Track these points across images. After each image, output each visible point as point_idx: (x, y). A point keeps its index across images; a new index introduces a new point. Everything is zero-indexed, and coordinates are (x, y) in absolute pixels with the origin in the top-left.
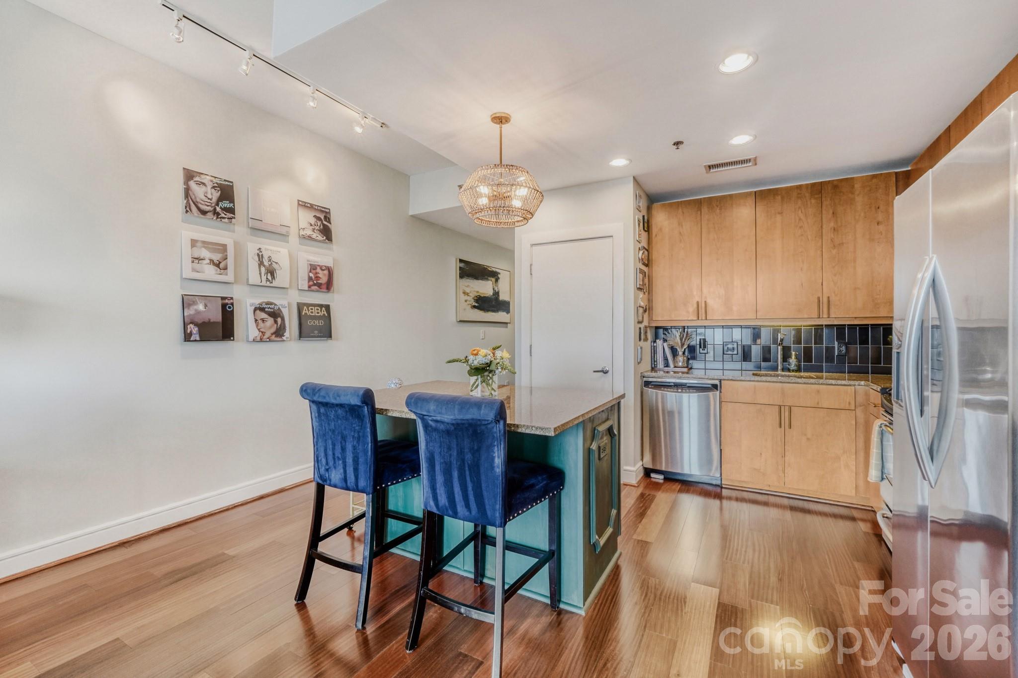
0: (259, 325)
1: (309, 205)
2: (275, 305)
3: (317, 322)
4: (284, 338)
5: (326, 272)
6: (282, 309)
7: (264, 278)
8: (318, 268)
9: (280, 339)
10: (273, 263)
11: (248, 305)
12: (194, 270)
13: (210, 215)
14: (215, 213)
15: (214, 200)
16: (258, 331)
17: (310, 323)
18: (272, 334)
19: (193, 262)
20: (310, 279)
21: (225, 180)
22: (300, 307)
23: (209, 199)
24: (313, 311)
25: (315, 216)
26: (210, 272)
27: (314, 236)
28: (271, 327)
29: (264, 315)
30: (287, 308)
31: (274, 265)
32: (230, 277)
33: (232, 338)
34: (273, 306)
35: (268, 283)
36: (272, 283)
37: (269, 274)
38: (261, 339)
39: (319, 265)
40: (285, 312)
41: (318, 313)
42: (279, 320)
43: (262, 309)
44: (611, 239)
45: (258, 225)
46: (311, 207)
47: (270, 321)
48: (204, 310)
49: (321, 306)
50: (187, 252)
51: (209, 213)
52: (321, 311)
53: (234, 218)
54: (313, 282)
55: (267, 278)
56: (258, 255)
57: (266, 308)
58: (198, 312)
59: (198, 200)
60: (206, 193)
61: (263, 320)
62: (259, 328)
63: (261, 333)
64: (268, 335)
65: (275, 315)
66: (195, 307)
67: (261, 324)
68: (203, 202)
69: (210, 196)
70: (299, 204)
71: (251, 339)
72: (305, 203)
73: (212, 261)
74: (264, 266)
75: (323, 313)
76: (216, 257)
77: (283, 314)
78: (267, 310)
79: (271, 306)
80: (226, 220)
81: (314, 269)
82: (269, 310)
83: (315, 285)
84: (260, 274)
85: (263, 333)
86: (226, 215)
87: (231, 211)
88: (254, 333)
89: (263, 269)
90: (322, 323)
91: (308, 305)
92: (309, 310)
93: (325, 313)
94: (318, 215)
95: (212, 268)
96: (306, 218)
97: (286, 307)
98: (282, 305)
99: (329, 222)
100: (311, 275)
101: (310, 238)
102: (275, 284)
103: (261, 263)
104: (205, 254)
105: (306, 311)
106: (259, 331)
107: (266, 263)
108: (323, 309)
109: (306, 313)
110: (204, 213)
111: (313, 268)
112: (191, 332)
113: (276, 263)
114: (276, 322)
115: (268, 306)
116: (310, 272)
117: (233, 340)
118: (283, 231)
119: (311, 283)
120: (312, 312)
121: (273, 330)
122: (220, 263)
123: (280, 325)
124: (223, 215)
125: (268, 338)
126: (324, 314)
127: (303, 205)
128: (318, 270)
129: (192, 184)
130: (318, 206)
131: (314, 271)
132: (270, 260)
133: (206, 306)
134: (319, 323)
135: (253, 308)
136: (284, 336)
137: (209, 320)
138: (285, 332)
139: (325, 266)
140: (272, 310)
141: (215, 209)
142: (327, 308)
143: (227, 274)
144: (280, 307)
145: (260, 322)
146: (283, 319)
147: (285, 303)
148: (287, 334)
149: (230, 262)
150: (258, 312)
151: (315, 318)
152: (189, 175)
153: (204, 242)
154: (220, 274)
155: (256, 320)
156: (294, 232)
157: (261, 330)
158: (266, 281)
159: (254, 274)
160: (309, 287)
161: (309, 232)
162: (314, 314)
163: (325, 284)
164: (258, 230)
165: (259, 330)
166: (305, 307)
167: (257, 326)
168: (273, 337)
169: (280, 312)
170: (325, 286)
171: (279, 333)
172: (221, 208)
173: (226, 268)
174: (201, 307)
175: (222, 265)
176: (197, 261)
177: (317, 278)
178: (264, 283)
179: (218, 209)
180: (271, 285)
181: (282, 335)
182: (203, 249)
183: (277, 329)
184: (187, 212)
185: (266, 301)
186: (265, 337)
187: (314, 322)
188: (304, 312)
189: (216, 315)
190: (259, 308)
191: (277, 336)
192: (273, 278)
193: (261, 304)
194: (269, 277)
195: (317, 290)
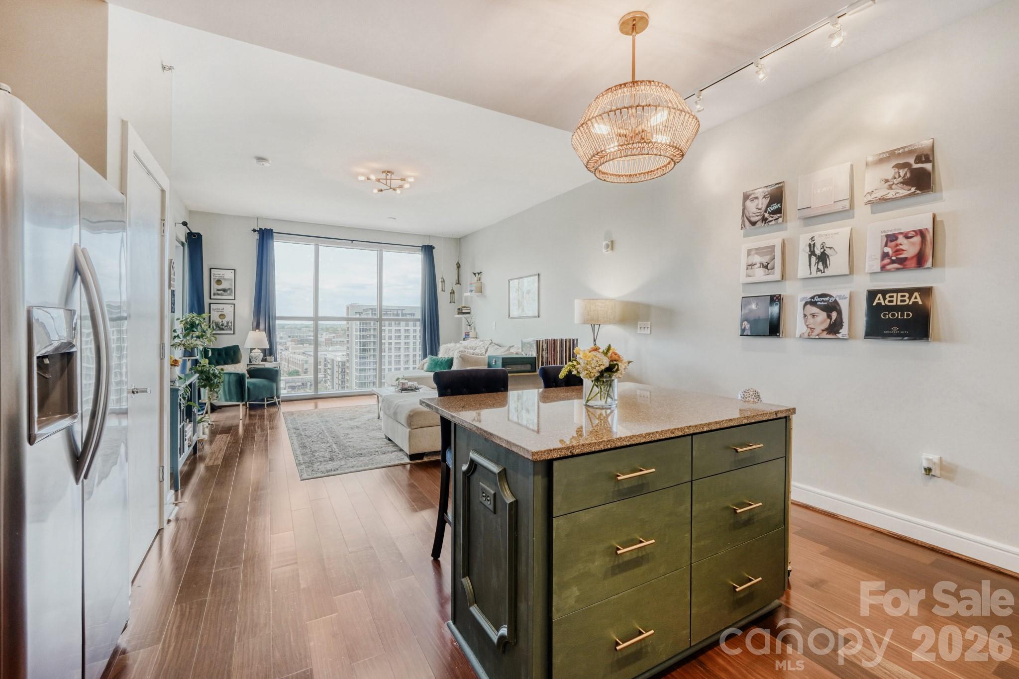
0: (808, 321)
1: (886, 155)
2: (831, 296)
3: (898, 315)
4: (840, 336)
5: (917, 239)
6: (840, 301)
7: (814, 268)
8: (901, 237)
9: (835, 337)
10: (826, 249)
11: (799, 300)
12: (748, 276)
13: (759, 224)
14: (764, 220)
15: (764, 208)
16: (806, 327)
17: (884, 315)
18: (823, 331)
19: (747, 269)
20: (885, 255)
22: (872, 294)
23: (759, 209)
24: (895, 299)
25: (896, 166)
27: (891, 194)
28: (823, 322)
29: (815, 310)
30: (849, 299)
31: (828, 252)
33: (778, 334)
34: (827, 299)
35: (819, 273)
36: (824, 272)
37: (821, 263)
38: (809, 335)
39: (901, 233)
40: (844, 305)
41: (903, 301)
43: (814, 304)
45: (807, 213)
46: (891, 155)
47: (823, 315)
48: (756, 308)
49: (913, 290)
50: (744, 261)
51: (758, 223)
52: (910, 298)
53: (781, 217)
54: (891, 259)
55: (818, 268)
56: (810, 245)
57: (818, 301)
58: (751, 311)
59: (751, 214)
60: (758, 205)
61: (813, 315)
62: (807, 323)
63: (809, 329)
64: (818, 330)
65: (831, 307)
66: (749, 307)
67: (811, 320)
68: (754, 215)
69: (761, 206)
70: (867, 162)
72: (880, 155)
73: (762, 264)
74: (815, 255)
75: (913, 300)
76: (765, 260)
77: (840, 307)
78: (819, 303)
79: (824, 299)
80: (773, 222)
81: (892, 241)
82: (822, 303)
83: (893, 262)
84: (810, 265)
85: (812, 329)
86: (772, 217)
87: (779, 211)
89: (814, 259)
90: (908, 315)
91: (884, 292)
92: (885, 299)
93: (919, 300)
94: (901, 162)
95: (762, 270)
97: (846, 298)
99: (927, 161)
100: (888, 250)
101: (884, 200)
102: (828, 272)
103: (812, 253)
104: (757, 259)
105: (879, 299)
106: (808, 328)
107: (818, 252)
108: (917, 294)
109: (879, 304)
110: (754, 224)
111: (891, 238)
112: (745, 327)
113: (830, 248)
114: (829, 317)
115: (822, 299)
116: (886, 245)
117: (779, 336)
118: (840, 207)
120: (892, 301)
121: (826, 325)
122: (768, 264)
123: (835, 320)
124: (770, 219)
125: (818, 335)
126: (915, 303)
128: (901, 239)
129: (748, 203)
130: (904, 148)
131: (893, 244)
132: (823, 247)
133: (757, 304)
134: (902, 315)
135: (804, 302)
136: (839, 333)
137: (759, 317)
138: (842, 328)
139: (914, 231)
140: (826, 303)
141: (764, 216)
142: (926, 292)
144: (837, 299)
145: (809, 317)
146: (840, 313)
147: (845, 293)
148: (844, 331)
150: (808, 306)
151: (897, 308)
152: (746, 197)
153: (757, 249)
154: (768, 275)
155: (805, 316)
156: (862, 200)
157: (810, 326)
158: (817, 271)
160: (883, 268)
161: (883, 192)
162: (894, 303)
163: (912, 258)
165: (807, 326)
166: (880, 296)
167: (806, 322)
168: (825, 335)
169: (836, 305)
170: (913, 263)
171: (834, 328)
172: (769, 213)
173: (773, 268)
174: (754, 306)
175: (770, 266)
176: (750, 267)
177: (898, 251)
178: (814, 274)
179: (766, 215)
180: (823, 275)
181: (837, 332)
182: (756, 255)
183: (830, 325)
184: (742, 228)
185: (820, 293)
186: (813, 334)
187: (893, 315)
188: (876, 301)
189: (764, 312)
190: (812, 303)
191: (829, 333)
192: (825, 265)
193: (813, 298)
194: (821, 266)
195: (898, 269)
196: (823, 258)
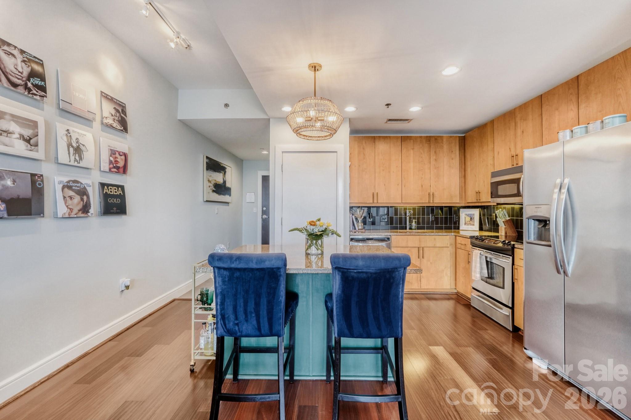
0: (67, 202)
1: (109, 97)
2: (81, 184)
3: (115, 200)
4: (89, 214)
5: (123, 157)
6: (87, 188)
7: (72, 158)
8: (117, 153)
9: (86, 216)
10: (80, 145)
11: (57, 182)
12: (2, 143)
13: (21, 89)
14: (26, 87)
15: (25, 74)
16: (66, 209)
17: (110, 200)
18: (79, 211)
20: (111, 162)
21: (34, 57)
22: (102, 186)
23: (19, 72)
24: (112, 190)
25: (115, 108)
26: (20, 148)
27: (114, 125)
28: (78, 203)
29: (71, 193)
30: (92, 187)
31: (81, 147)
32: (40, 154)
33: (42, 215)
34: (79, 185)
35: (76, 163)
36: (79, 163)
37: (77, 155)
38: (69, 215)
39: (117, 151)
40: (90, 190)
41: (116, 192)
42: (85, 198)
43: (70, 188)
44: (336, 154)
45: (68, 107)
46: (111, 100)
47: (77, 199)
48: (13, 185)
49: (118, 186)
51: (19, 87)
52: (118, 191)
53: (46, 97)
54: (113, 165)
55: (75, 159)
56: (67, 136)
57: (73, 186)
58: (6, 188)
59: (8, 71)
60: (16, 65)
61: (71, 198)
62: (67, 204)
63: (69, 210)
64: (75, 211)
65: (83, 193)
66: (3, 182)
67: (69, 202)
68: (13, 74)
69: (20, 70)
70: (102, 95)
71: (60, 215)
72: (107, 95)
74: (73, 147)
75: (119, 192)
76: (27, 133)
77: (88, 193)
78: (74, 188)
79: (77, 185)
80: (38, 97)
81: (114, 154)
82: (76, 188)
83: (114, 167)
84: (69, 153)
85: (71, 210)
86: (37, 92)
87: (43, 89)
88: (62, 210)
89: (71, 150)
90: (119, 201)
91: (108, 185)
92: (108, 190)
93: (121, 192)
94: (117, 108)
95: (22, 143)
96: (108, 109)
97: (90, 186)
98: (87, 184)
99: (125, 115)
100: (112, 159)
102: (82, 164)
103: (70, 145)
104: (15, 128)
105: (106, 190)
106: (68, 208)
107: (75, 145)
108: (120, 189)
109: (106, 192)
110: (15, 85)
111: (113, 152)
113: (84, 145)
114: (82, 200)
115: (75, 184)
116: (111, 156)
117: (44, 217)
118: (90, 116)
119: (111, 166)
120: (111, 192)
121: (80, 206)
122: (30, 139)
123: (86, 202)
124: (35, 92)
125: (76, 214)
126: (120, 194)
127: (105, 96)
128: (117, 155)
130: (117, 100)
131: (114, 156)
132: (77, 142)
133: (14, 181)
134: (117, 201)
135: (62, 185)
136: (89, 212)
137: (19, 196)
138: (90, 209)
139: (122, 152)
140: (79, 188)
141: (26, 84)
142: (122, 187)
143: (37, 151)
144: (86, 186)
145: (68, 199)
146: (88, 197)
147: (89, 182)
148: (92, 211)
149: (41, 139)
150: (66, 190)
151: (113, 196)
153: (13, 116)
154: (30, 150)
155: (64, 197)
156: (98, 118)
157: (69, 207)
158: (74, 161)
159: (64, 156)
160: (110, 169)
162: (112, 193)
163: (122, 167)
164: (69, 112)
165: (67, 206)
166: (106, 187)
167: (66, 203)
168: (80, 215)
169: (85, 191)
170: (121, 170)
171: (85, 209)
172: (32, 84)
173: (36, 145)
174: (9, 183)
175: (32, 141)
176: (6, 134)
177: (116, 162)
178: (72, 163)
179: (29, 85)
180: (78, 165)
181: (88, 212)
182: (12, 122)
183: (83, 206)
185: (73, 179)
186: (72, 213)
187: (113, 200)
188: (105, 191)
189: (25, 191)
190: (67, 186)
191: (83, 213)
192: (81, 159)
193: (68, 182)
194: (77, 158)
195: (116, 172)
196: (78, 151)
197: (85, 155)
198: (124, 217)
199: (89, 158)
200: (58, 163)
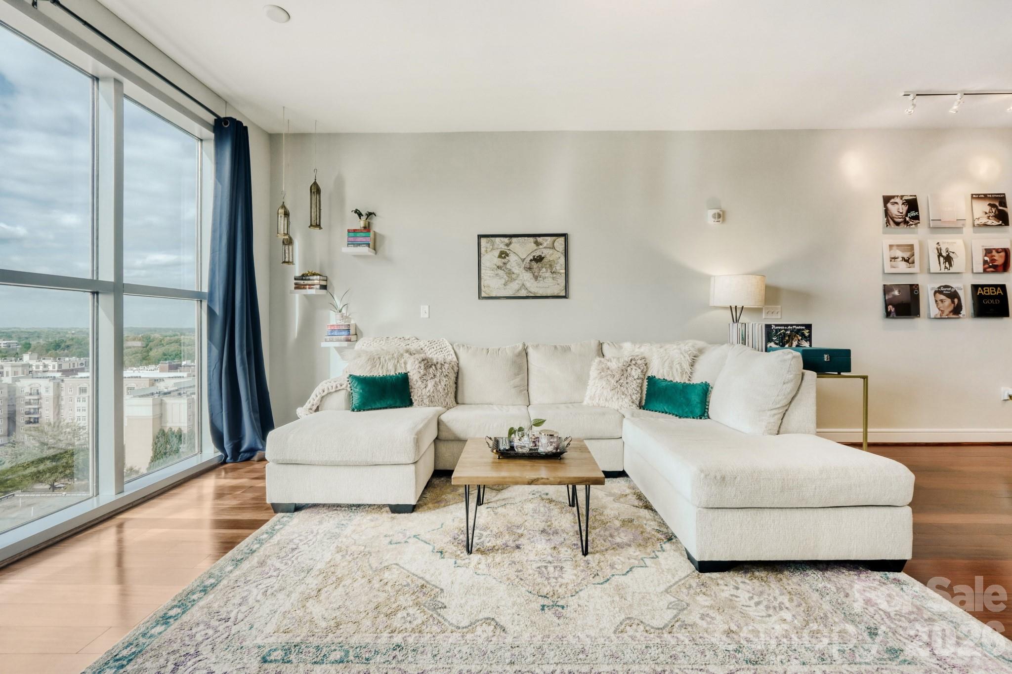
0: (939, 305)
1: (982, 196)
2: (952, 288)
3: (992, 301)
4: (961, 315)
5: (1003, 254)
6: (959, 291)
7: (943, 266)
8: (994, 251)
9: (957, 317)
10: (950, 253)
11: (929, 289)
12: (892, 267)
13: (902, 225)
14: (906, 222)
15: (904, 213)
17: (985, 302)
18: (950, 312)
19: (891, 261)
20: (985, 262)
22: (975, 287)
23: (901, 213)
24: (988, 291)
25: (989, 205)
26: (902, 267)
27: (989, 223)
28: (949, 305)
29: (942, 297)
30: (963, 290)
31: (951, 255)
32: (916, 269)
33: (918, 315)
34: (950, 289)
35: (946, 270)
36: (949, 269)
37: (947, 263)
38: (941, 316)
39: (994, 249)
40: (961, 293)
41: (993, 292)
42: (956, 301)
43: (941, 292)
45: (938, 224)
46: (985, 197)
47: (948, 301)
48: (899, 295)
49: (996, 286)
50: (887, 256)
52: (996, 291)
53: (919, 223)
54: (989, 264)
55: (945, 266)
56: (938, 249)
58: (895, 296)
59: (894, 216)
60: (899, 209)
61: (942, 301)
62: (939, 307)
63: (940, 311)
64: (946, 312)
65: (953, 295)
66: (893, 293)
67: (941, 304)
68: (897, 217)
69: (901, 211)
70: (972, 198)
71: (932, 316)
72: (979, 195)
73: (904, 259)
74: (943, 256)
75: (998, 292)
76: (907, 255)
77: (959, 296)
78: (945, 292)
79: (948, 289)
80: (913, 226)
81: (989, 253)
82: (947, 292)
83: (990, 267)
84: (940, 263)
85: (942, 311)
86: (913, 222)
87: (917, 218)
88: (934, 311)
89: (942, 259)
90: (997, 302)
91: (983, 286)
92: (983, 291)
93: (1001, 292)
94: (992, 203)
95: (904, 264)
96: (981, 208)
97: (961, 289)
98: (958, 288)
99: (1005, 206)
100: (987, 258)
101: (985, 225)
102: (952, 270)
103: (940, 255)
104: (899, 254)
107: (944, 254)
108: (999, 288)
109: (980, 294)
110: (897, 224)
111: (988, 252)
112: (891, 310)
113: (953, 253)
114: (953, 302)
115: (946, 289)
116: (986, 256)
117: (919, 317)
118: (959, 224)
119: (987, 266)
120: (987, 292)
121: (951, 308)
122: (909, 259)
123: (957, 305)
124: (911, 223)
125: (947, 315)
126: (999, 294)
127: (977, 197)
128: (994, 253)
129: (889, 205)
130: (992, 194)
131: (990, 255)
132: (947, 252)
133: (899, 292)
134: (995, 302)
135: (934, 291)
137: (902, 301)
138: (961, 310)
139: (1001, 249)
140: (950, 292)
141: (905, 219)
142: (1003, 287)
143: (914, 267)
144: (956, 289)
145: (939, 302)
146: (959, 300)
147: (960, 285)
148: (963, 312)
149: (917, 258)
150: (937, 294)
151: (990, 297)
152: (887, 200)
153: (898, 246)
154: (909, 267)
155: (936, 301)
156: (969, 222)
157: (941, 309)
158: (945, 268)
159: (935, 265)
160: (985, 269)
161: (984, 220)
162: (989, 294)
163: (1001, 265)
164: (938, 227)
165: (939, 309)
166: (980, 288)
167: (937, 306)
168: (951, 316)
169: (956, 294)
170: (1001, 268)
171: (957, 310)
172: (909, 217)
173: (913, 262)
174: (896, 293)
175: (910, 261)
176: (893, 260)
177: (993, 260)
178: (943, 271)
179: (908, 219)
180: (949, 271)
181: (959, 313)
182: (897, 250)
183: (954, 308)
184: (887, 226)
185: (944, 285)
186: (944, 315)
187: (990, 302)
188: (979, 292)
189: (906, 298)
190: (938, 292)
191: (954, 314)
192: (950, 265)
193: (939, 288)
194: (947, 265)
195: (993, 272)
196: (948, 259)
197: (955, 262)
198: (1005, 319)
199: (959, 263)
200: (930, 273)
